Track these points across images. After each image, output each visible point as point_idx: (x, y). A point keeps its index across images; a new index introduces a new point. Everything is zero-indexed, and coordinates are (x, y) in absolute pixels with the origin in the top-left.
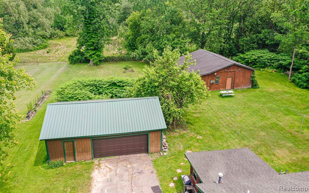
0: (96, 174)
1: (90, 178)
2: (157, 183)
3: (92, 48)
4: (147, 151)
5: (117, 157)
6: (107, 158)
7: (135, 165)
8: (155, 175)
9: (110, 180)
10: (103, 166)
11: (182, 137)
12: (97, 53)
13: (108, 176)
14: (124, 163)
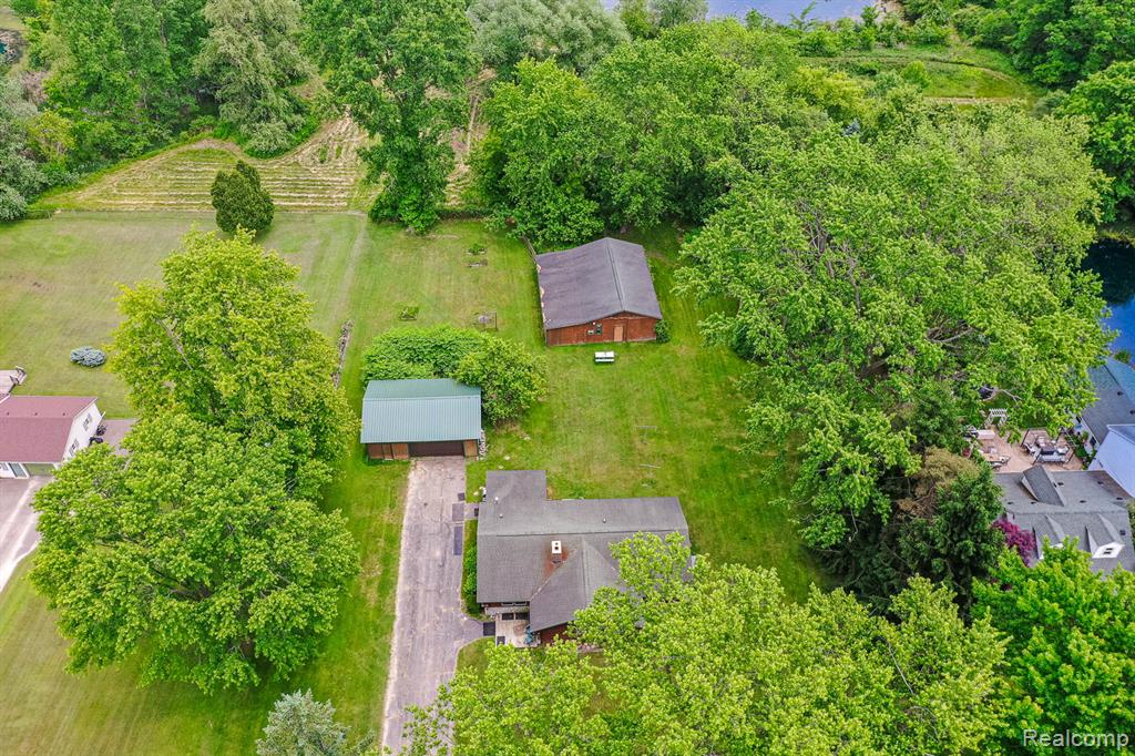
0: (412, 476)
1: (407, 480)
2: (464, 491)
3: (411, 208)
4: (463, 454)
5: (433, 458)
6: (424, 458)
7: (449, 470)
8: (464, 482)
9: (424, 484)
10: (418, 467)
11: (508, 435)
12: (421, 217)
13: (423, 480)
14: (439, 466)
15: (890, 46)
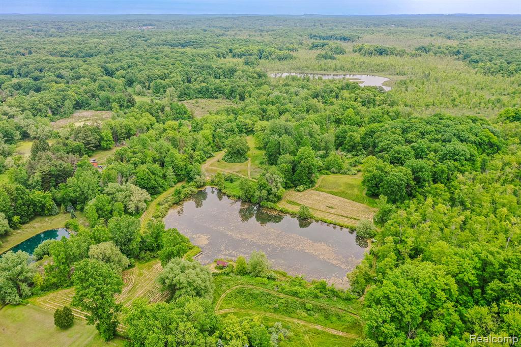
15: (329, 298)
